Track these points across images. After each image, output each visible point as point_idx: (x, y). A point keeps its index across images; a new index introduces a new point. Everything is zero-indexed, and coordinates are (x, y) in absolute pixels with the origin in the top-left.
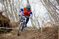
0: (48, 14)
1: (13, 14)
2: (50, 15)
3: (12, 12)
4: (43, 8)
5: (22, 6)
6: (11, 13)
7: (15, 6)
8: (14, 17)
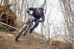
0: (64, 24)
1: (22, 10)
2: (66, 26)
3: (22, 8)
4: (61, 15)
5: (36, 5)
6: (20, 9)
7: (28, 2)
8: (23, 14)
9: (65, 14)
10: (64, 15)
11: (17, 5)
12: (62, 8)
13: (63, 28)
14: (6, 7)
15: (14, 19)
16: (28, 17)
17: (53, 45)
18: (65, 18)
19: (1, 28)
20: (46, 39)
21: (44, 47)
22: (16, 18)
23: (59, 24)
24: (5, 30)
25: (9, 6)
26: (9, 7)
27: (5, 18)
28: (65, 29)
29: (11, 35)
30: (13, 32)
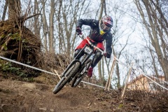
0: (151, 51)
1: (53, 27)
2: (155, 54)
3: (53, 22)
4: (142, 30)
6: (48, 25)
8: (55, 37)
9: (151, 29)
10: (148, 30)
11: (40, 17)
12: (143, 15)
13: (149, 61)
14: (15, 23)
15: (36, 49)
16: (66, 42)
17: (129, 100)
18: (150, 36)
19: (9, 71)
20: (111, 87)
21: (109, 106)
22: (39, 46)
23: (138, 51)
24: (16, 74)
25: (22, 20)
26: (22, 22)
27: (15, 47)
28: (153, 62)
29: (31, 86)
30: (35, 79)
